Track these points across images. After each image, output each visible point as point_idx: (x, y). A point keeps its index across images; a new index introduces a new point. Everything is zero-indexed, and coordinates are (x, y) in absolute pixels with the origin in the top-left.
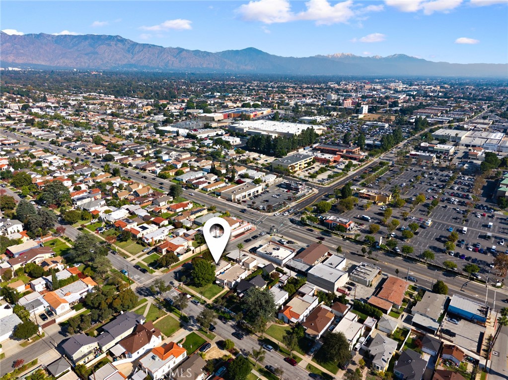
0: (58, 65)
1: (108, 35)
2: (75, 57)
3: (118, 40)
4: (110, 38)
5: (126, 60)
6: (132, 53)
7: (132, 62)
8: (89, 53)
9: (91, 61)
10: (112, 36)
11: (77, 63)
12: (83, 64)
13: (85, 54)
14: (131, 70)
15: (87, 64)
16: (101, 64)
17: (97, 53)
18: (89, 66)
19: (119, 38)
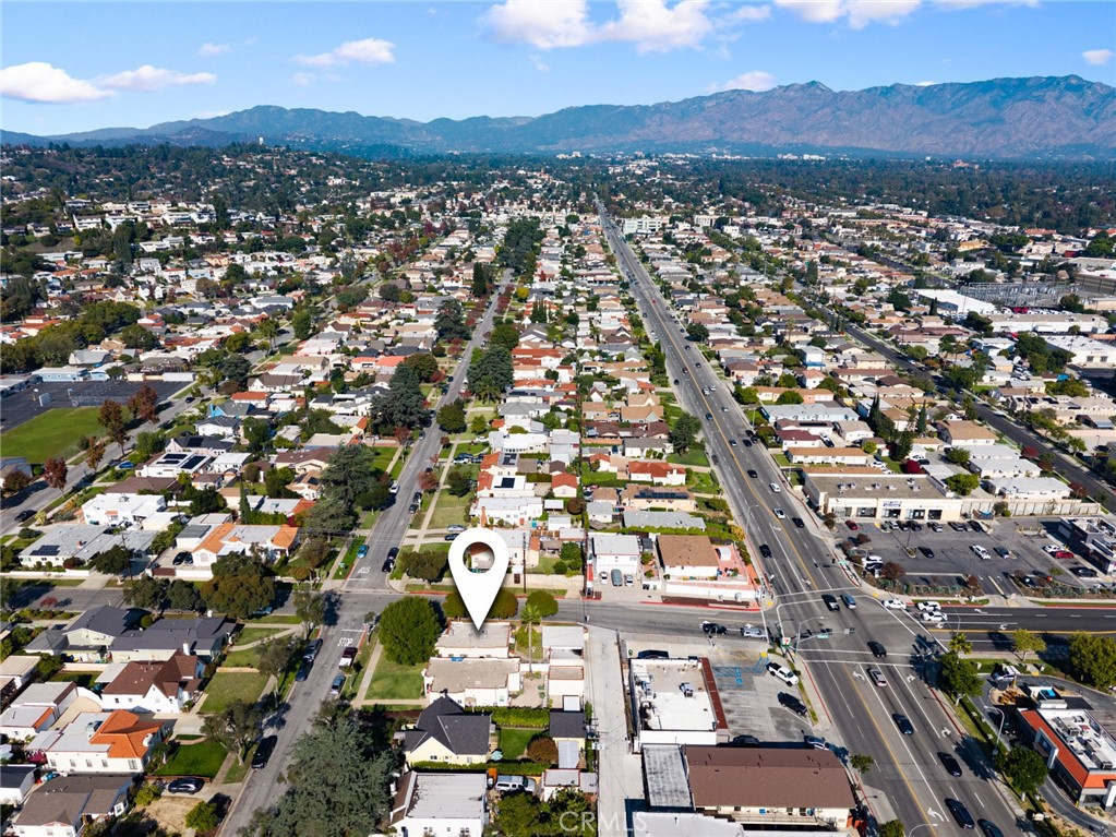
0: (906, 149)
1: (1047, 76)
2: (947, 130)
3: (1069, 87)
4: (1051, 82)
5: (1073, 135)
6: (1096, 118)
7: (1088, 138)
8: (983, 122)
9: (981, 138)
10: (1055, 78)
11: (946, 146)
12: (960, 146)
13: (973, 125)
14: (1075, 158)
15: (968, 147)
16: (1004, 146)
17: (1002, 121)
18: (972, 151)
19: (1073, 81)
